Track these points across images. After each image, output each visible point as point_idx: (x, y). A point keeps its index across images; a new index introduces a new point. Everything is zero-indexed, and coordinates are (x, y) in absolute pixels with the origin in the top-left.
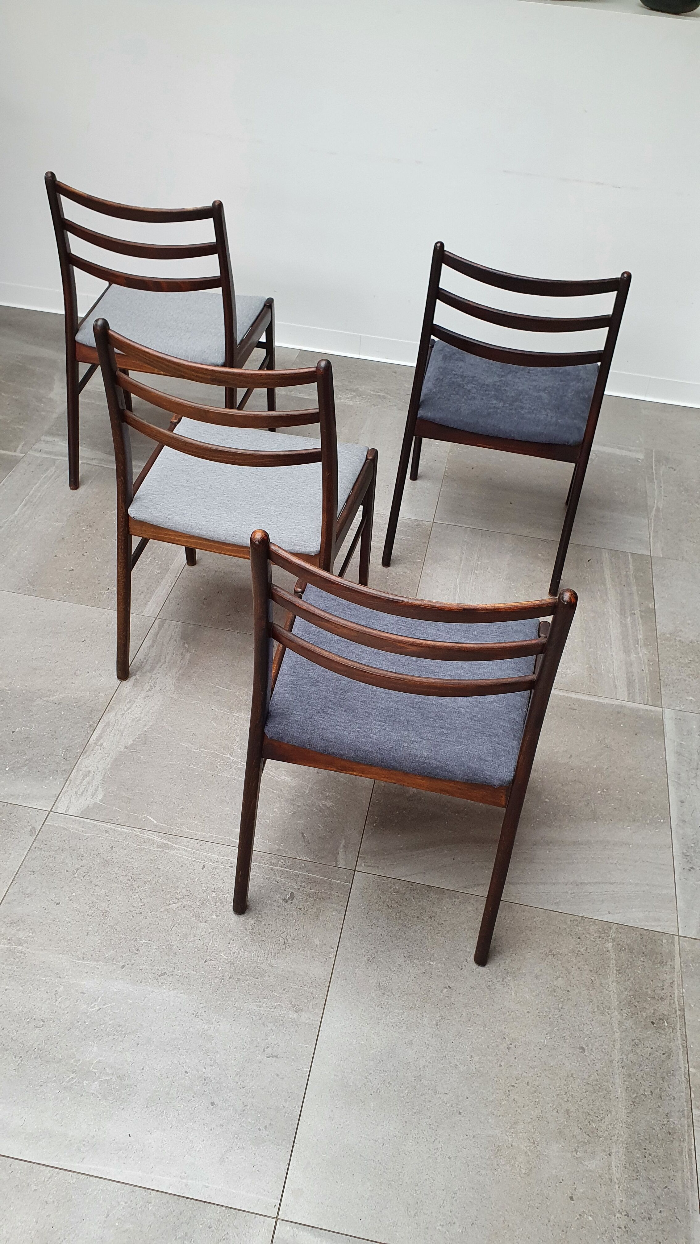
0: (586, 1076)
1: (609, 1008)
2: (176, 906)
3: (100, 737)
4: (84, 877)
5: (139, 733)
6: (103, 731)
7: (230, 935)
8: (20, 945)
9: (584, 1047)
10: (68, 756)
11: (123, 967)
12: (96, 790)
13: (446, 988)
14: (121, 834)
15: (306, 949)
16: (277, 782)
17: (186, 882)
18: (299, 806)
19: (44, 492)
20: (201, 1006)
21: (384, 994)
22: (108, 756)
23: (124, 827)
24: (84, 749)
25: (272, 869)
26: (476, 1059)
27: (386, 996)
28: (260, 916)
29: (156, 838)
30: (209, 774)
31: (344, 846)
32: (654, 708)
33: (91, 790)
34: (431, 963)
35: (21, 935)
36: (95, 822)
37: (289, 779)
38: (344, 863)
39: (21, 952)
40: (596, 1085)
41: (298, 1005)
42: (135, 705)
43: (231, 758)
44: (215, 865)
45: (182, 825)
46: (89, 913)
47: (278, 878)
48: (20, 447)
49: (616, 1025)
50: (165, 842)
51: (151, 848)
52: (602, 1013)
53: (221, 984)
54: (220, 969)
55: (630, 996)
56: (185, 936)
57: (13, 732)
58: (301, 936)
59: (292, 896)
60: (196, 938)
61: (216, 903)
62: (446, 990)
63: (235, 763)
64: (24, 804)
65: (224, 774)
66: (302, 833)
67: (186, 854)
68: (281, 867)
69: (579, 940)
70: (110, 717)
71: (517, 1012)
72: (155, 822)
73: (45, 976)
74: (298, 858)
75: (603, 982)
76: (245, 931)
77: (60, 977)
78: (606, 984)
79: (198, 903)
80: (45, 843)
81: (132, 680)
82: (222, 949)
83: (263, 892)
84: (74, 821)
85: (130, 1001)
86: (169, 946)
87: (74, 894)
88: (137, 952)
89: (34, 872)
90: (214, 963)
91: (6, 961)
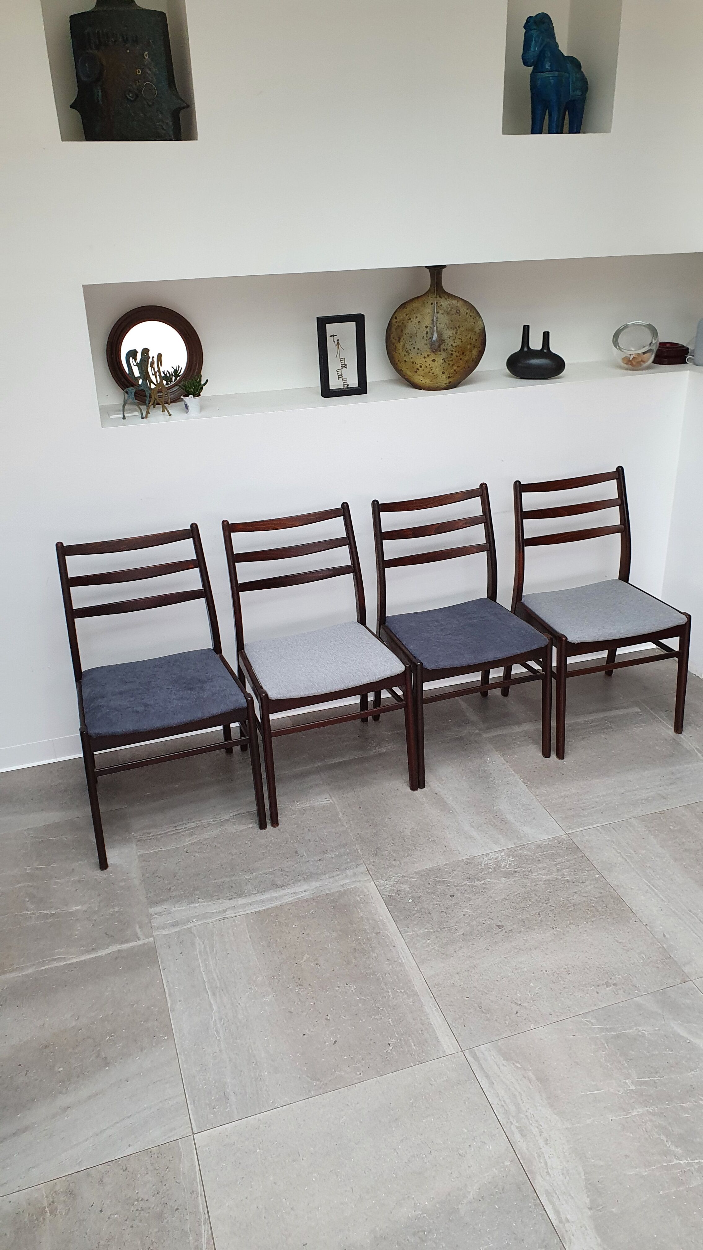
5: (583, 1184)
19: (216, 970)
22: (586, 1229)
30: (683, 1191)
42: (546, 1157)
43: (681, 1162)
48: (139, 932)
63: (691, 1165)
70: (540, 1184)
81: (516, 1131)
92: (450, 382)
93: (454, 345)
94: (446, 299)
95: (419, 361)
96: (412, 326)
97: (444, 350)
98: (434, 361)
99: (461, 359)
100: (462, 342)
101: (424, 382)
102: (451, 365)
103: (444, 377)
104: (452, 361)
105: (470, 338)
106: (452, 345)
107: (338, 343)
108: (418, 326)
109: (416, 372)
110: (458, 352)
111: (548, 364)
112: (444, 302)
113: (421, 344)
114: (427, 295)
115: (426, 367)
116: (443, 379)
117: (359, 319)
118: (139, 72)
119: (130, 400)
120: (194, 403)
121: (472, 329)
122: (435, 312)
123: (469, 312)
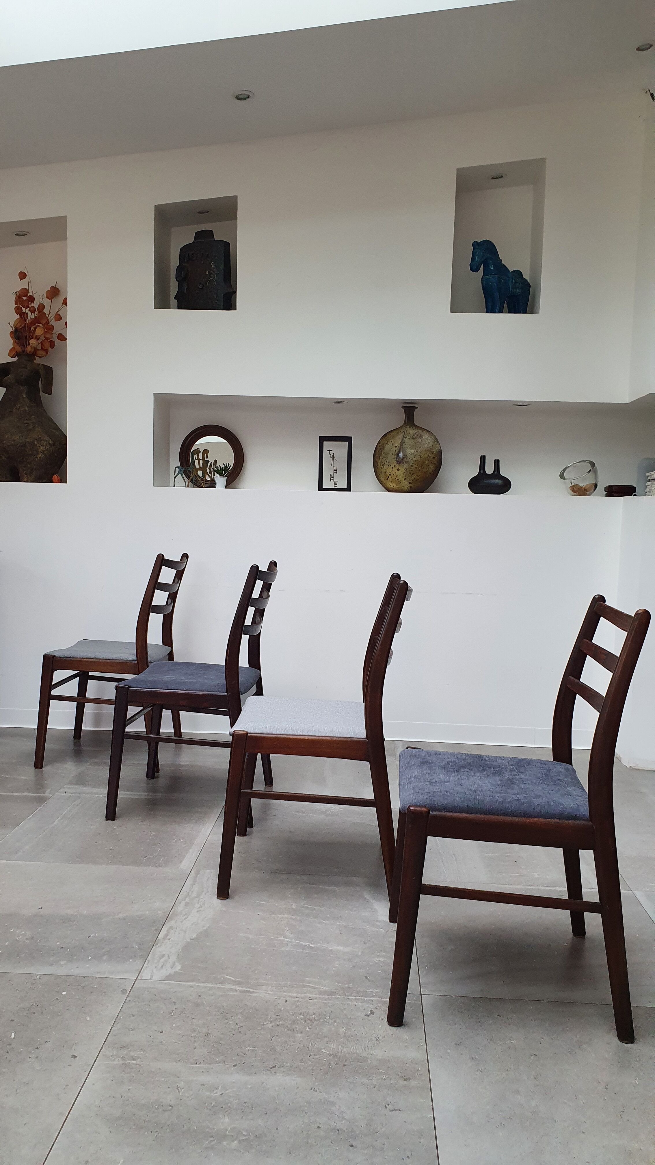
2: (271, 1025)
3: (167, 935)
4: (180, 1015)
5: (200, 931)
6: (168, 931)
7: (326, 1039)
8: (134, 1060)
10: (142, 946)
11: (235, 1066)
12: (174, 964)
13: (532, 1055)
14: (205, 987)
16: (332, 950)
17: (274, 1011)
18: (356, 962)
20: (317, 1083)
21: (479, 1063)
22: (177, 945)
23: (206, 983)
24: (155, 942)
25: (348, 998)
27: (482, 1065)
28: (348, 1026)
29: (238, 988)
30: (269, 949)
33: (169, 965)
34: (512, 1042)
35: (132, 1054)
36: (180, 982)
37: (341, 948)
39: (137, 1065)
41: (405, 1076)
42: (190, 916)
43: (286, 940)
44: (297, 999)
45: (257, 979)
46: (193, 1035)
47: (355, 1003)
48: (48, 791)
50: (246, 989)
51: (235, 993)
53: (330, 1069)
54: (325, 1059)
56: (286, 1041)
57: (89, 937)
59: (372, 1013)
60: (296, 1043)
61: (306, 1021)
63: (290, 942)
64: (112, 977)
65: (283, 949)
67: (268, 995)
68: (355, 997)
70: (171, 924)
72: (233, 979)
73: (164, 1077)
74: (368, 991)
76: (339, 1035)
77: (178, 1077)
79: (290, 1022)
80: (138, 997)
81: (183, 903)
82: (322, 1047)
83: (345, 1012)
84: (160, 983)
85: (250, 1086)
86: (273, 1049)
87: (174, 1025)
88: (245, 1055)
89: (133, 1015)
90: (318, 1056)
91: (124, 1071)
92: (411, 487)
93: (415, 459)
94: (414, 429)
95: (389, 470)
96: (388, 448)
97: (406, 462)
98: (398, 470)
99: (419, 470)
100: (421, 458)
101: (392, 486)
102: (411, 474)
103: (406, 482)
104: (412, 471)
105: (428, 456)
106: (412, 459)
107: (333, 456)
108: (391, 447)
109: (388, 479)
110: (417, 464)
111: (498, 483)
112: (411, 431)
113: (391, 458)
114: (401, 427)
115: (393, 475)
116: (405, 484)
117: (349, 440)
118: (207, 273)
119: (180, 474)
120: (220, 481)
121: (430, 450)
122: (404, 437)
123: (429, 438)
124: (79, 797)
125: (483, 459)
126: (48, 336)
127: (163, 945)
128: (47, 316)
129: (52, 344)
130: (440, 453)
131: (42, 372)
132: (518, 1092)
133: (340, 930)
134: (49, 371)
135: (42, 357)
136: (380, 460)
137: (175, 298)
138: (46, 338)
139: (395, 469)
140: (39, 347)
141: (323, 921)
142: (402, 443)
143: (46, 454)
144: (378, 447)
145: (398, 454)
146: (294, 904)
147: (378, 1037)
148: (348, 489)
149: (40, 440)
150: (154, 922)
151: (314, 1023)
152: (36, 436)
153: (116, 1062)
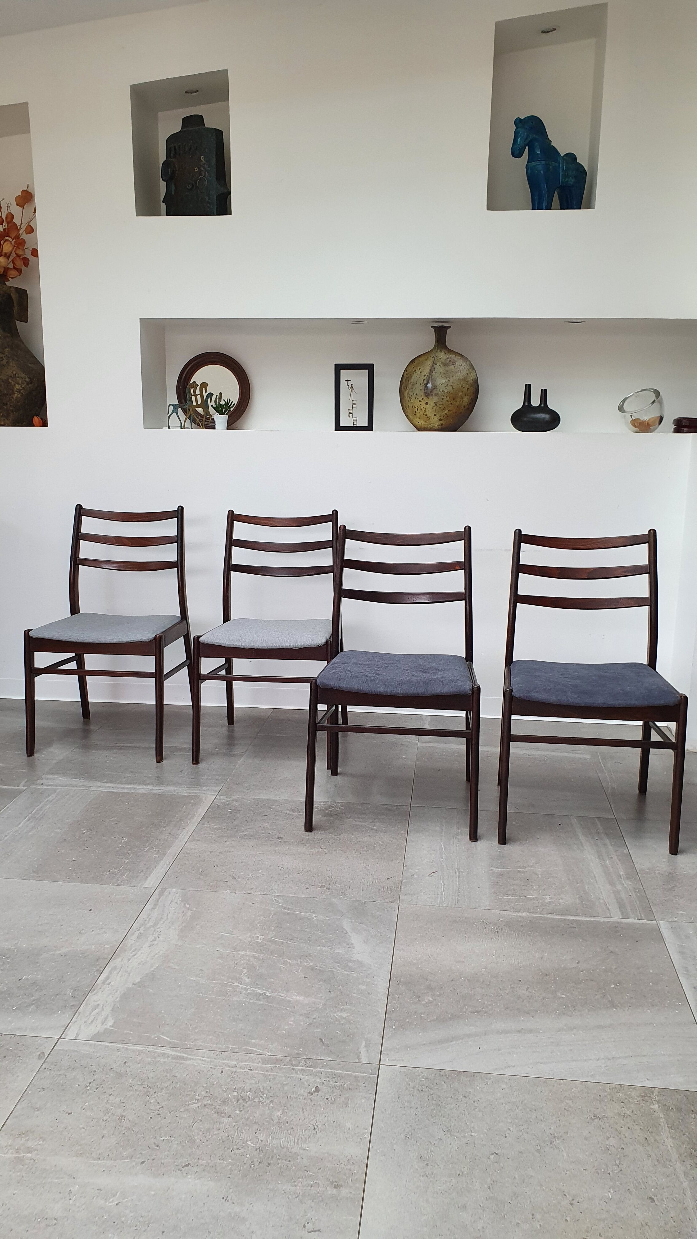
0: (662, 1224)
1: (670, 1161)
2: (196, 1105)
3: (108, 978)
4: (97, 1089)
5: (146, 972)
6: (110, 973)
7: (256, 1127)
8: (29, 1153)
9: (653, 1197)
10: (76, 994)
11: (142, 1163)
12: (106, 1018)
13: (493, 1154)
14: (134, 1051)
15: (338, 1133)
16: (290, 1001)
17: (205, 1085)
18: (314, 1019)
19: (46, 811)
20: (231, 1190)
21: (427, 1165)
22: (116, 992)
23: (137, 1046)
24: (92, 988)
25: (293, 1069)
26: (538, 1216)
27: (430, 1167)
28: (285, 1108)
29: (170, 1052)
30: (219, 999)
31: (365, 1047)
32: (648, 922)
33: (100, 1019)
34: (473, 1134)
35: (30, 1144)
36: (107, 1044)
37: (301, 998)
38: (367, 1060)
39: (31, 1159)
40: (676, 1231)
41: (336, 1182)
42: (140, 952)
43: (241, 986)
44: (235, 1070)
45: (195, 1040)
46: (105, 1118)
47: (301, 1076)
48: (23, 783)
49: (682, 1176)
50: (180, 1054)
51: (166, 1060)
52: (665, 1166)
53: (251, 1169)
54: (248, 1156)
55: (689, 1148)
56: (208, 1130)
57: (20, 980)
58: (332, 1122)
59: (317, 1089)
60: (219, 1132)
61: (238, 1100)
62: (492, 1157)
63: (245, 989)
64: (33, 1035)
65: (234, 999)
66: (321, 1039)
67: (203, 1062)
68: (303, 1066)
69: (622, 1104)
70: (117, 962)
71: (573, 1171)
72: (169, 1039)
73: (57, 1178)
74: (319, 1058)
75: (658, 1138)
76: (272, 1122)
77: (74, 1178)
78: (661, 1140)
79: (220, 1102)
80: (55, 1064)
81: (136, 935)
82: (248, 1139)
83: (286, 1088)
84: (84, 1044)
85: (153, 1193)
86: (192, 1141)
87: (87, 1104)
88: (157, 1148)
89: (43, 1089)
90: (241, 1151)
91: (14, 1168)
92: (442, 425)
93: (446, 391)
94: (446, 354)
95: (417, 404)
96: (415, 377)
97: (436, 395)
98: (427, 404)
99: (451, 404)
100: (453, 389)
101: (420, 423)
102: (442, 408)
103: (436, 419)
104: (443, 404)
105: (462, 386)
106: (443, 391)
107: (352, 387)
108: (419, 377)
109: (415, 415)
110: (448, 397)
111: (544, 418)
112: (442, 356)
113: (419, 390)
114: (431, 351)
115: (421, 410)
116: (435, 421)
117: (370, 368)
118: (196, 170)
119: (175, 413)
120: (221, 420)
121: (465, 380)
122: (434, 363)
123: (463, 364)
124: (55, 791)
125: (528, 388)
126: (20, 252)
127: (100, 992)
128: (19, 227)
129: (26, 262)
130: (476, 382)
131: (14, 296)
132: (464, 1207)
133: (305, 974)
134: (23, 294)
135: (14, 278)
136: (407, 391)
137: (163, 202)
138: (18, 256)
139: (423, 403)
140: (11, 266)
141: (289, 961)
142: (431, 371)
143: (22, 393)
144: (404, 376)
145: (427, 384)
146: (260, 937)
147: (317, 1124)
148: (370, 427)
149: (14, 377)
150: (97, 960)
151: (247, 1102)
152: (10, 373)
153: (8, 1156)
